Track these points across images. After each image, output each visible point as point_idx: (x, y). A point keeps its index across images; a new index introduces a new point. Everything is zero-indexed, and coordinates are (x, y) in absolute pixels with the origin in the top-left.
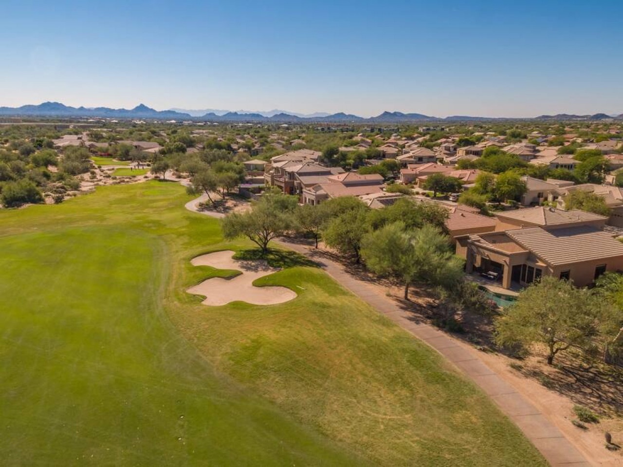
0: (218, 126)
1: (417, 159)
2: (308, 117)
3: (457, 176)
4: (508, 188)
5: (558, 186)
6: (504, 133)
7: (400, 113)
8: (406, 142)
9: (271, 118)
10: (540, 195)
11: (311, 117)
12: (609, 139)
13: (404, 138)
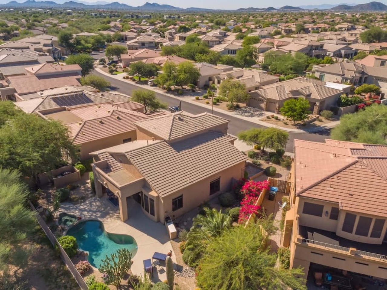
0: (13, 11)
1: (141, 44)
2: (92, 5)
3: (157, 62)
4: (184, 76)
5: (222, 70)
6: (212, 21)
7: (157, 4)
8: (148, 27)
9: (62, 4)
10: (210, 79)
11: (94, 5)
12: (270, 26)
13: (148, 24)
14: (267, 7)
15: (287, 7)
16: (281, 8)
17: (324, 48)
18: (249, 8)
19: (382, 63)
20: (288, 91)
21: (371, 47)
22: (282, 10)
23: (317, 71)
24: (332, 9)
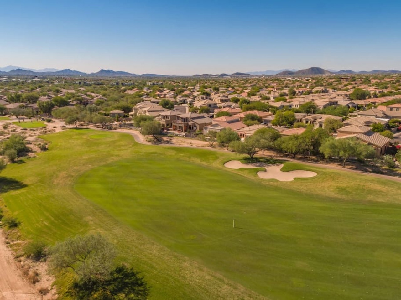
14: (220, 74)
15: (238, 74)
16: (233, 74)
18: (204, 75)
19: (391, 109)
20: (362, 122)
21: (365, 102)
22: (233, 76)
23: (359, 115)
24: (277, 75)
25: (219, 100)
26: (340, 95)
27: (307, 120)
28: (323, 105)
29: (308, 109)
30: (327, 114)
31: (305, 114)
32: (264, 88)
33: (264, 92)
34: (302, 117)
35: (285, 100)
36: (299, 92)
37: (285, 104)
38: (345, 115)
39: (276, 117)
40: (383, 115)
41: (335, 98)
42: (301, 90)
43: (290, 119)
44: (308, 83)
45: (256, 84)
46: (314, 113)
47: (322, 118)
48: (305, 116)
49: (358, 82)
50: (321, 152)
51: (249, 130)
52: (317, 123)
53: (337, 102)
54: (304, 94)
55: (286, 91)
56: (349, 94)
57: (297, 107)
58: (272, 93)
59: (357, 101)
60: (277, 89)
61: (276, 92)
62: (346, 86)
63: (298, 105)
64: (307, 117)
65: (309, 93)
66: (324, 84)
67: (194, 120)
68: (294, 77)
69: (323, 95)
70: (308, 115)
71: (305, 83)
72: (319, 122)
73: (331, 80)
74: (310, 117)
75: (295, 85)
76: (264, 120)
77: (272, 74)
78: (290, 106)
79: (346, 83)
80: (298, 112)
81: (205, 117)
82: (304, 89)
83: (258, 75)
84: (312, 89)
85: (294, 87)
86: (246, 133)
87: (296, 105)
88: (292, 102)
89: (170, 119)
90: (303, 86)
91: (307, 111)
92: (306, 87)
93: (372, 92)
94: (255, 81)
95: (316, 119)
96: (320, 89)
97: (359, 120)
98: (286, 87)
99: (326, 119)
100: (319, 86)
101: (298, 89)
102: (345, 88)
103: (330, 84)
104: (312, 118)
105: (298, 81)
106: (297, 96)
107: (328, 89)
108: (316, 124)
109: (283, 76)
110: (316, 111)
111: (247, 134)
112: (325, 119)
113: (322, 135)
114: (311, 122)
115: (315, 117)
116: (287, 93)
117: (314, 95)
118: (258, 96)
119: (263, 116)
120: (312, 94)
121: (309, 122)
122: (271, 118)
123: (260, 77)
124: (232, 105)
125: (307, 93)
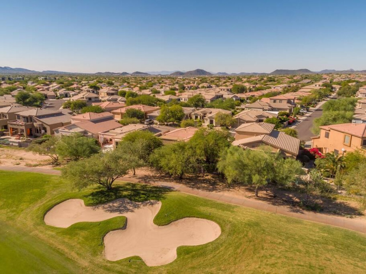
14: (121, 72)
15: (137, 73)
17: (224, 97)
19: (275, 101)
20: (254, 116)
21: (246, 95)
22: (134, 74)
23: (246, 108)
24: (171, 75)
25: (106, 94)
26: (223, 90)
27: (197, 116)
28: (210, 99)
29: (197, 103)
30: (217, 108)
31: (194, 108)
32: (158, 84)
33: (157, 87)
34: (190, 112)
35: (175, 94)
36: (188, 87)
37: (174, 97)
38: (233, 108)
39: (162, 112)
40: (269, 108)
41: (219, 92)
42: (189, 85)
43: (177, 115)
44: (195, 81)
45: (152, 81)
46: (203, 106)
47: (211, 112)
48: (194, 111)
49: (233, 80)
50: (220, 170)
51: (121, 132)
52: (208, 118)
53: (222, 96)
54: (193, 89)
55: (177, 86)
56: (231, 89)
57: (186, 101)
58: (164, 88)
59: (239, 94)
60: (169, 85)
61: (167, 87)
62: (225, 83)
63: (187, 99)
64: (197, 112)
65: (197, 88)
66: (208, 82)
67: (41, 120)
68: (184, 77)
69: (208, 90)
70: (197, 109)
71: (193, 81)
72: (209, 118)
73: (212, 79)
74: (200, 112)
75: (184, 82)
76: (149, 116)
77: (167, 74)
78: (179, 100)
79: (225, 81)
80: (186, 105)
81: (64, 115)
82: (192, 85)
83: (155, 74)
84: (199, 85)
85: (184, 83)
86: (115, 137)
87: (185, 99)
88: (181, 95)
89: (8, 118)
90: (191, 83)
91: (196, 104)
92: (194, 83)
93: (248, 87)
94: (151, 78)
95: (206, 114)
96: (205, 85)
97: (250, 114)
98: (177, 83)
99: (217, 114)
100: (204, 82)
101: (187, 84)
102: (225, 84)
103: (212, 82)
104: (201, 112)
105: (187, 79)
106: (186, 91)
107: (211, 85)
108: (207, 120)
109: (175, 75)
110: (205, 105)
111: (116, 140)
112: (215, 114)
113: (218, 142)
114: (200, 117)
115: (204, 111)
116: (177, 88)
117: (201, 90)
118: (148, 90)
119: (149, 111)
120: (199, 89)
121: (199, 117)
122: (157, 113)
123: (157, 76)
124: (118, 98)
125: (194, 88)
